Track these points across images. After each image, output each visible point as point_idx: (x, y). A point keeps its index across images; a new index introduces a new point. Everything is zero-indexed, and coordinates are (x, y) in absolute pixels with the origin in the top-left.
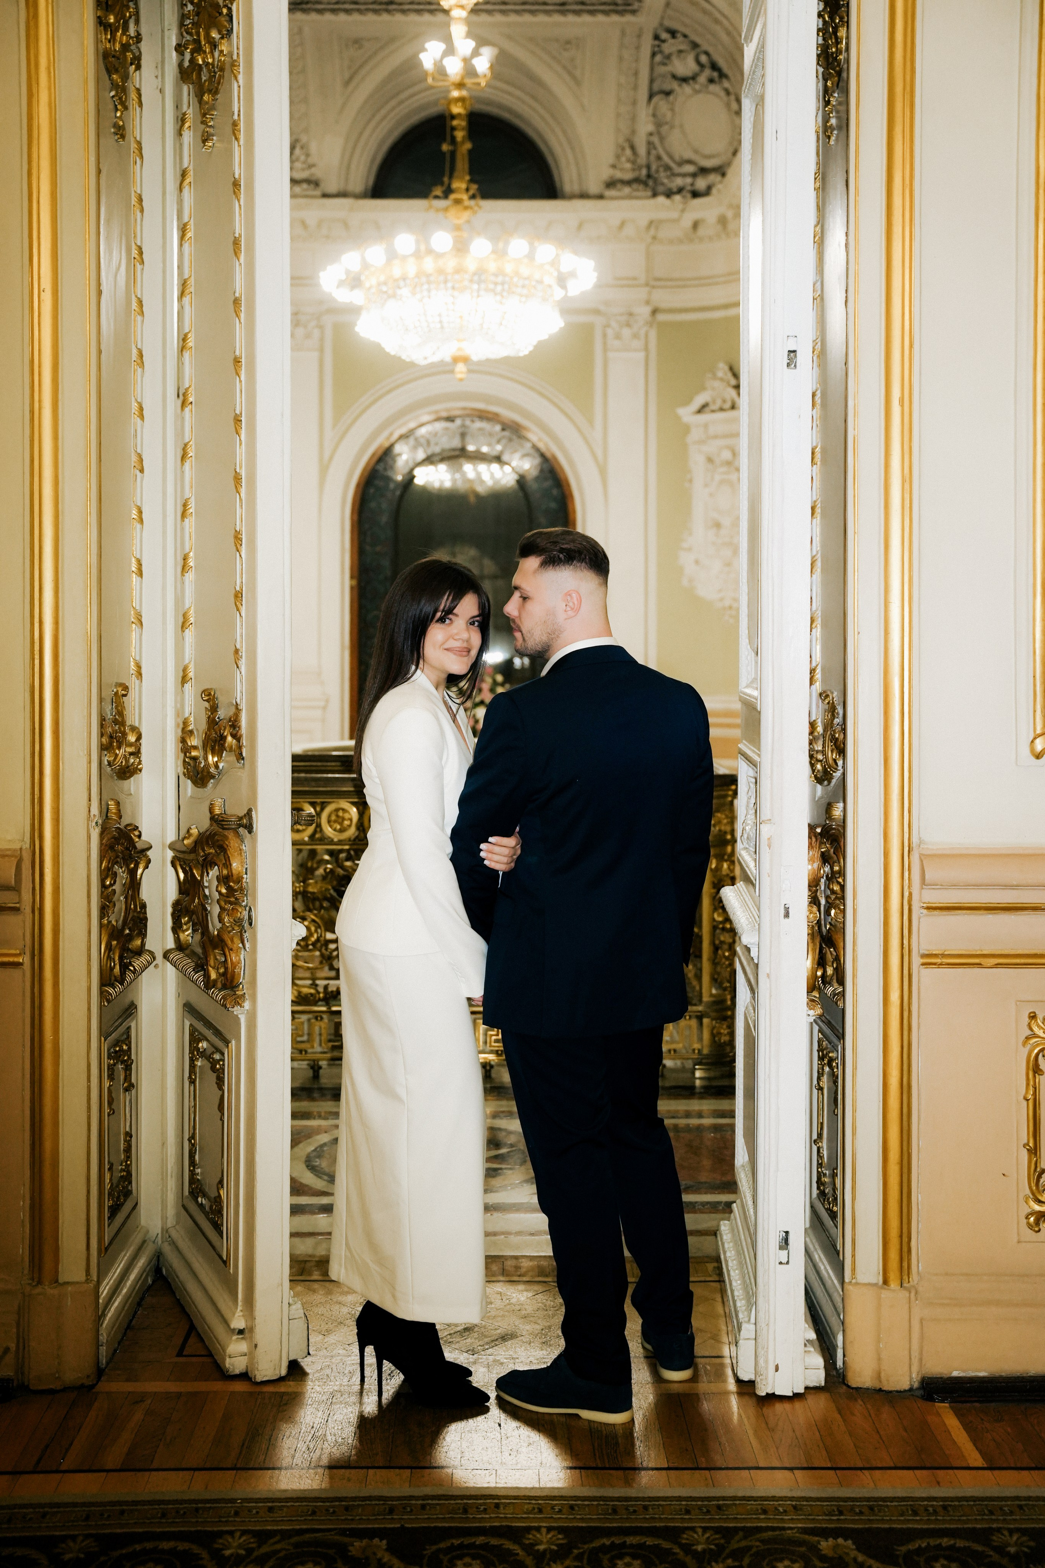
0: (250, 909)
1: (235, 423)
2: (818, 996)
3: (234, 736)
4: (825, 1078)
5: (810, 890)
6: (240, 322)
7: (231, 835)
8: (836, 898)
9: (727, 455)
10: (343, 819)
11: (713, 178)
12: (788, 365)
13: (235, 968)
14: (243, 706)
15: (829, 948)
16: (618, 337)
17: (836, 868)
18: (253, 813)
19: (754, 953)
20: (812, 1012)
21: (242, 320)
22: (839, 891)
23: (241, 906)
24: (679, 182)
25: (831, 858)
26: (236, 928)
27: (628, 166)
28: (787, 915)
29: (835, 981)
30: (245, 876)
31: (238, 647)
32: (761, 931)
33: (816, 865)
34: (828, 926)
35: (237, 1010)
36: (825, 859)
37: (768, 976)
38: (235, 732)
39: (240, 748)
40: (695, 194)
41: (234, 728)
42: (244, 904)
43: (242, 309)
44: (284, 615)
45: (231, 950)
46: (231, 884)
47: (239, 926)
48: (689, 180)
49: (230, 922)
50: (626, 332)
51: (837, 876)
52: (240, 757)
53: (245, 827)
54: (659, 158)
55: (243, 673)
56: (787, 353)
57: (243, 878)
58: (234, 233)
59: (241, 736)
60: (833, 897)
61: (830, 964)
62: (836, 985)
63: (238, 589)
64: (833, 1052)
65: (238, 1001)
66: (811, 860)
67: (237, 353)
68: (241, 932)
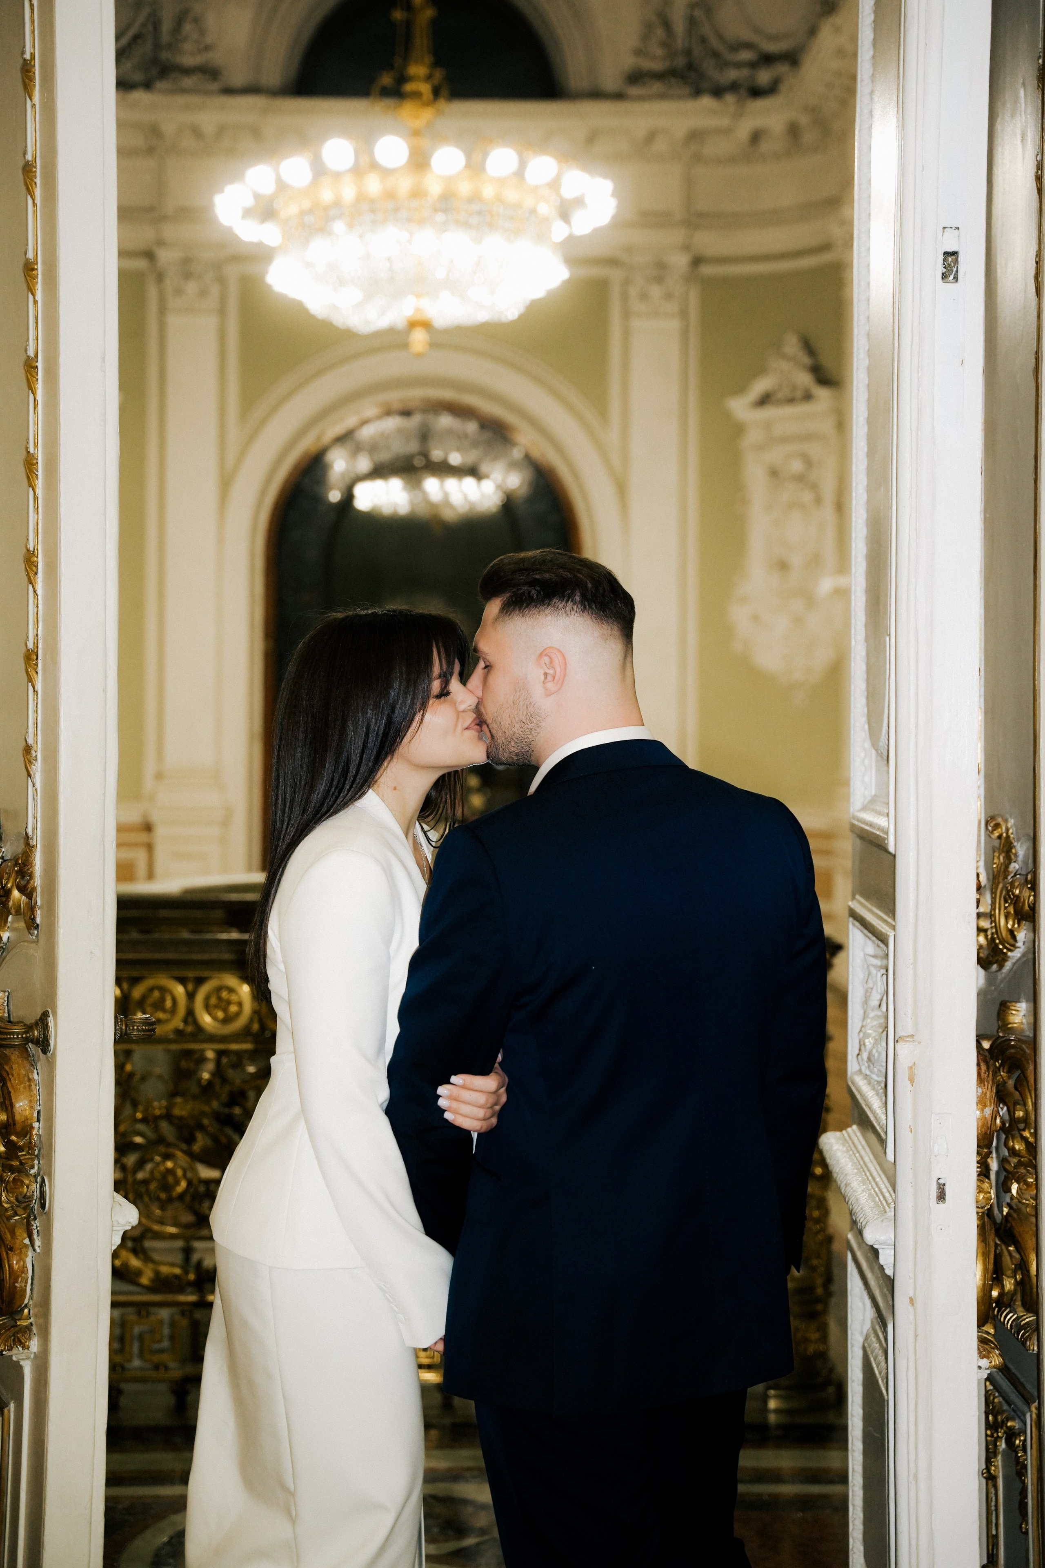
0: (43, 1180)
1: (27, 372)
2: (992, 1331)
3: (22, 890)
4: (999, 1461)
5: (978, 1153)
6: (35, 205)
7: (14, 1056)
8: (1020, 1164)
9: (797, 466)
10: (229, 1003)
11: (782, 69)
12: (944, 276)
13: (16, 1281)
14: (38, 841)
15: (1008, 1245)
16: (644, 297)
17: (1020, 1114)
18: (51, 1019)
19: (886, 1258)
20: (985, 1363)
21: (38, 201)
22: (1024, 1153)
23: (28, 1175)
24: (732, 74)
25: (1010, 1095)
26: (20, 1211)
27: (659, 51)
28: (941, 1196)
29: (1019, 1303)
30: (36, 1125)
31: (30, 741)
32: (899, 1224)
33: (988, 1111)
34: (1006, 1210)
35: (17, 1354)
36: (1001, 1096)
37: (912, 1301)
38: (23, 883)
39: (32, 908)
40: (756, 92)
41: (23, 877)
42: (32, 1172)
43: (38, 180)
44: (105, 690)
45: (11, 1249)
46: (13, 1138)
47: (25, 1209)
48: (745, 73)
49: (9, 1202)
50: (656, 291)
51: (1022, 1126)
52: (32, 925)
53: (37, 1042)
54: (703, 40)
55: (38, 785)
56: (941, 257)
57: (32, 1128)
58: (23, 53)
59: (34, 889)
60: (1014, 1161)
61: (1009, 1273)
62: (1021, 1311)
63: (31, 645)
64: (1013, 1419)
65: (19, 1337)
66: (981, 1102)
67: (30, 255)
68: (28, 1218)
